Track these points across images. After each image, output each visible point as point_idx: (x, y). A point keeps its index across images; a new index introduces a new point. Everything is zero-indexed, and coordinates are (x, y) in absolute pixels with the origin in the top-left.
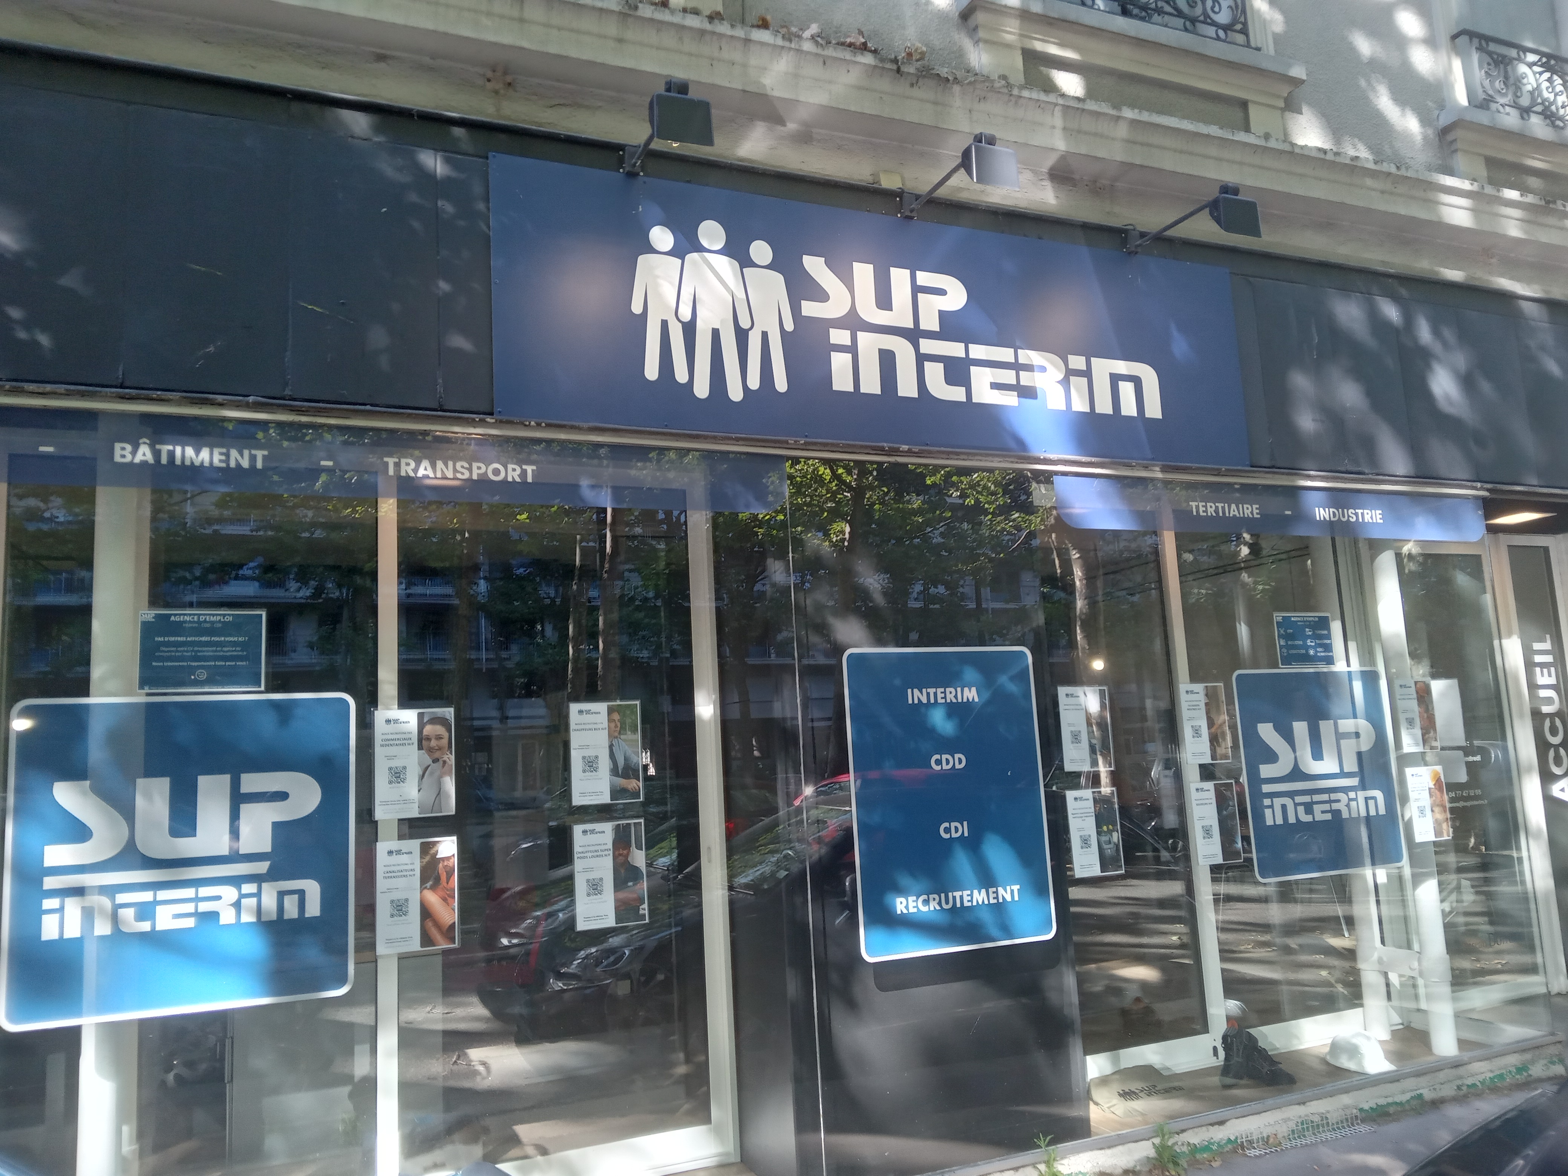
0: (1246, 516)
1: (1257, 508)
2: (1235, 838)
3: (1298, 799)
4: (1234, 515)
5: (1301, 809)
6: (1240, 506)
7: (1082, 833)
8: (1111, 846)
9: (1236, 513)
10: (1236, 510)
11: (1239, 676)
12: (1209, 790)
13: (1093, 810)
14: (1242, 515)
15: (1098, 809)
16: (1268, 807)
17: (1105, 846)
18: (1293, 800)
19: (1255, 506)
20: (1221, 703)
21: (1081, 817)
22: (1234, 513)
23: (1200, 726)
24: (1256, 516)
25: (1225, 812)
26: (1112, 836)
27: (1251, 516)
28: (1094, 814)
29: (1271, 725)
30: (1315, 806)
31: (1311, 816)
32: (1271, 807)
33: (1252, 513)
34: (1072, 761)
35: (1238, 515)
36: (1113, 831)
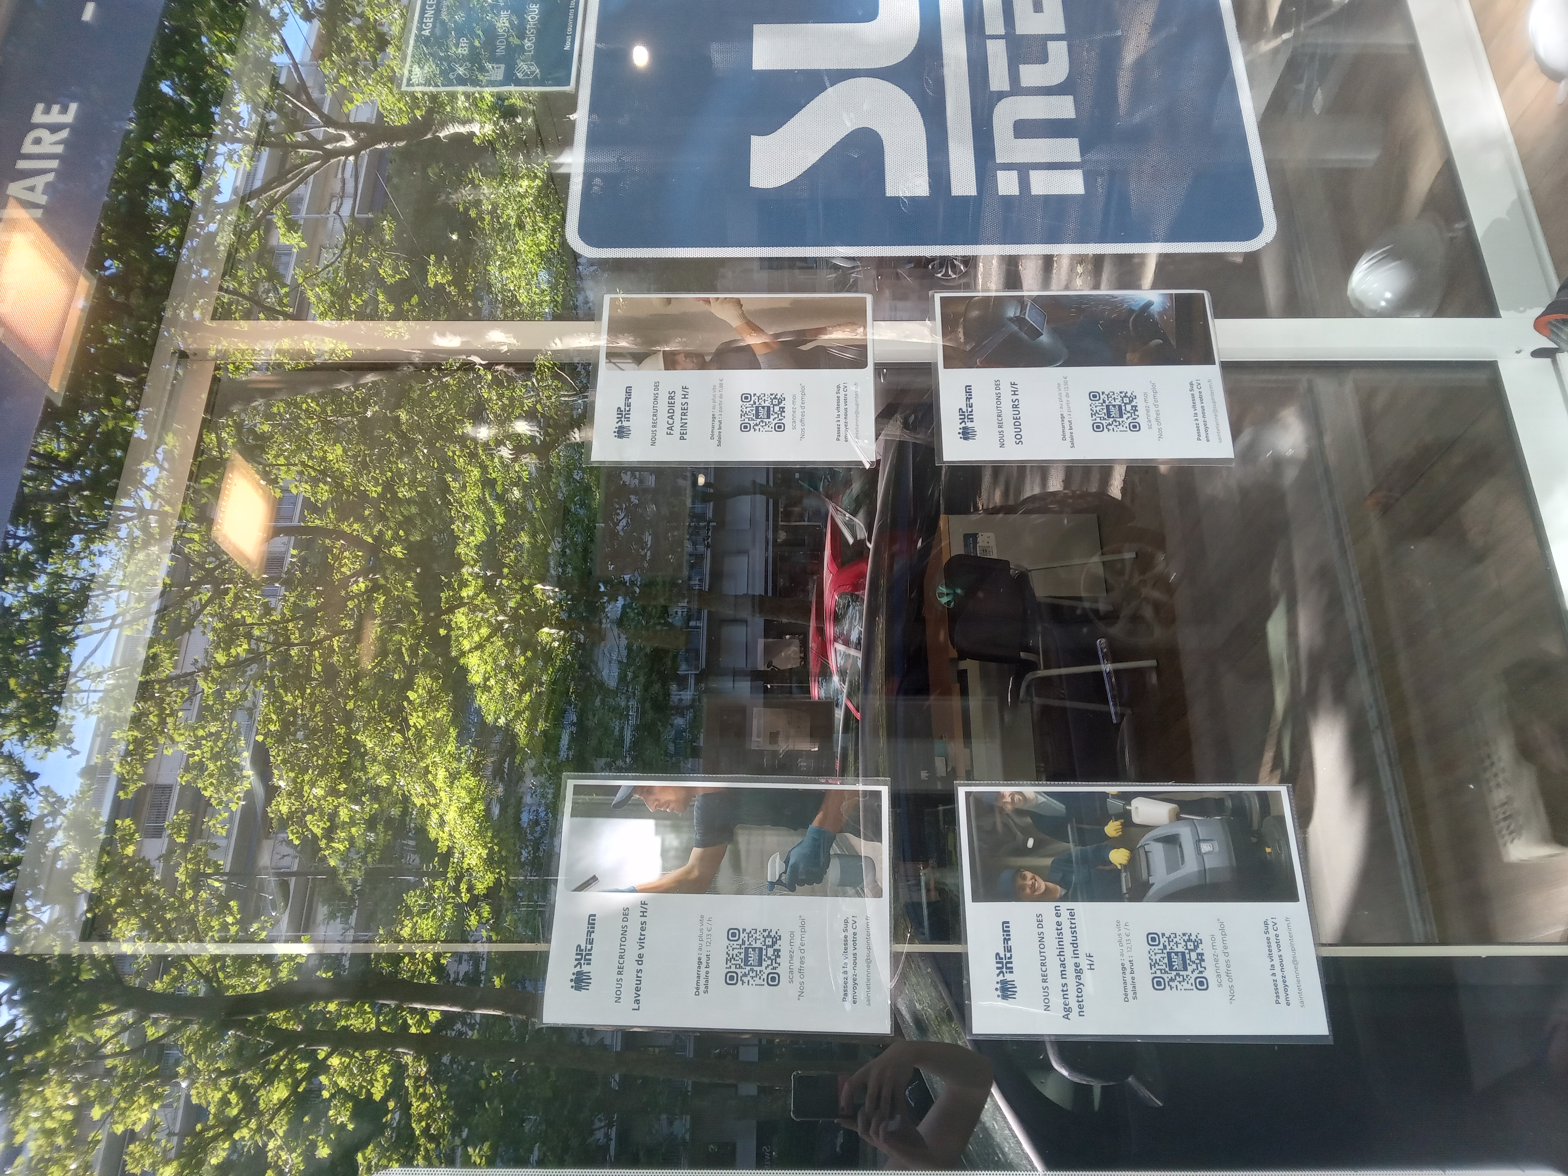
0: (59, 149)
1: (47, 111)
2: (1131, 311)
3: (999, 80)
4: (49, 188)
5: (1030, 75)
6: (22, 165)
7: (1144, 975)
8: (1185, 833)
9: (40, 182)
10: (29, 182)
11: (585, 234)
12: (968, 389)
13: (1046, 908)
14: (54, 164)
15: (1042, 885)
16: (1024, 183)
17: (1190, 867)
18: (1001, 95)
19: (38, 116)
20: (671, 310)
21: (1079, 971)
22: (40, 188)
23: (745, 397)
24: (69, 118)
25: (1045, 338)
26: (1147, 828)
27: (64, 134)
28: (1064, 906)
29: (757, 143)
30: (1022, 28)
31: (1052, 46)
32: (1023, 170)
33: (54, 128)
34: (849, 989)
35: (50, 177)
36: (1125, 817)
